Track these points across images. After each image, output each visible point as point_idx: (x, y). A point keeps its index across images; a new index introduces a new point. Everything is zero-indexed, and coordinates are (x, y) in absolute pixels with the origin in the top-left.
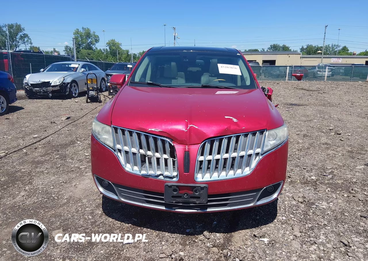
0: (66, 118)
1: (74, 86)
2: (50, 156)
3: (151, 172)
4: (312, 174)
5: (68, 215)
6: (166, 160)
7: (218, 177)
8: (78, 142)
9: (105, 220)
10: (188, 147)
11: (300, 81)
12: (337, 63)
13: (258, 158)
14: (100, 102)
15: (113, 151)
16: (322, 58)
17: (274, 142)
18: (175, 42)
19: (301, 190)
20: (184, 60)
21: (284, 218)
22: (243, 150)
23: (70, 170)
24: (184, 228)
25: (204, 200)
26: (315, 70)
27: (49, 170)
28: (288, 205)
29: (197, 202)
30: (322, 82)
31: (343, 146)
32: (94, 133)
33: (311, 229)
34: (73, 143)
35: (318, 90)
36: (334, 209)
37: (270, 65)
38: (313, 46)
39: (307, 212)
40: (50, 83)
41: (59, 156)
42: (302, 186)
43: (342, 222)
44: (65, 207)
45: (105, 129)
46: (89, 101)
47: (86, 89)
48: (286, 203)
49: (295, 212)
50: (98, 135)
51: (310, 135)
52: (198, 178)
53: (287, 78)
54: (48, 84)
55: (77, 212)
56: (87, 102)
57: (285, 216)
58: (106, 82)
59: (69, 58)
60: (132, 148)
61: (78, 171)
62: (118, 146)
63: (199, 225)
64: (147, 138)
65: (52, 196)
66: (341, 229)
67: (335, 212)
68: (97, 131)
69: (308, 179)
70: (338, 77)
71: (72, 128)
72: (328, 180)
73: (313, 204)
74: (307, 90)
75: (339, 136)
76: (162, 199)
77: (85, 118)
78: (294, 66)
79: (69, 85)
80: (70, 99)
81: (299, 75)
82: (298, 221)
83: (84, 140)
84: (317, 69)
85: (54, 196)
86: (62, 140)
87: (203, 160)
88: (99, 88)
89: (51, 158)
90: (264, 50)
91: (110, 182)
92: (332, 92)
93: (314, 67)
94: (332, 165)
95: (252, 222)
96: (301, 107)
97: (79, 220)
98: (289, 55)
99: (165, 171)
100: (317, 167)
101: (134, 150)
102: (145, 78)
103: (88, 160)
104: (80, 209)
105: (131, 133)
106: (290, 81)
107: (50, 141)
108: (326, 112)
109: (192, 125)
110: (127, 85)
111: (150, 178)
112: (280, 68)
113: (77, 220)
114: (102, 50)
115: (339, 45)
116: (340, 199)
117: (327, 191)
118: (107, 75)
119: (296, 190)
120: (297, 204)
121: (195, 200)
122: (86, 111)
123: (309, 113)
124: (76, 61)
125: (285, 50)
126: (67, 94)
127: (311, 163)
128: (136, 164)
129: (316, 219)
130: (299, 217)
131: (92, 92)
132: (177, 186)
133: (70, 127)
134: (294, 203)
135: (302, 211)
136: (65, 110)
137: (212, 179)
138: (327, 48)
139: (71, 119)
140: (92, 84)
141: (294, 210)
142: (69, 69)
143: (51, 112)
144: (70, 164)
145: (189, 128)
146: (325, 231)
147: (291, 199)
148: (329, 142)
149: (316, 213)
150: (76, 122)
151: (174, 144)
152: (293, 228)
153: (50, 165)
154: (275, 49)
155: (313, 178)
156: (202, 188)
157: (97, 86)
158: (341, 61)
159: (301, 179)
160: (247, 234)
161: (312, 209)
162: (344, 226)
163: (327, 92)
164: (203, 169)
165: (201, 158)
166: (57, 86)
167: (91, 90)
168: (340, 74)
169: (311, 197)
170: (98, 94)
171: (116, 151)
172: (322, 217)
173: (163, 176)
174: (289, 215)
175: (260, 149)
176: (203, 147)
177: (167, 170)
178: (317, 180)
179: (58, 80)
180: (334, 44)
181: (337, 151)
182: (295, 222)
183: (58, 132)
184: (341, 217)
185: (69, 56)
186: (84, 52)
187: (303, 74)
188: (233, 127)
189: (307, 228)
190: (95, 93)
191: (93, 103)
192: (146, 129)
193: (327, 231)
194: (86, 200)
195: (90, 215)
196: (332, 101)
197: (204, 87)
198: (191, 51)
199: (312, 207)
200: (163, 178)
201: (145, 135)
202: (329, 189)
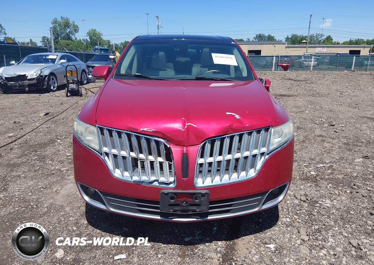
0: (45, 114)
1: (53, 79)
2: (27, 158)
3: (144, 178)
4: (311, 169)
5: (49, 226)
6: (161, 164)
7: (221, 182)
8: (58, 141)
9: (91, 232)
10: (186, 148)
11: (286, 72)
12: (322, 52)
13: (263, 158)
14: (81, 95)
15: (99, 155)
16: (307, 47)
17: (279, 139)
18: (158, 31)
19: (302, 187)
20: (175, 49)
21: (288, 220)
22: (247, 150)
23: (50, 173)
24: (181, 236)
25: (205, 208)
26: (301, 60)
27: (27, 174)
28: (291, 204)
29: (198, 210)
30: (308, 72)
31: (338, 138)
32: (76, 133)
33: (318, 231)
34: (52, 142)
35: (305, 80)
36: (338, 207)
37: (256, 55)
38: (298, 35)
39: (311, 212)
40: (26, 76)
41: (37, 157)
42: (302, 183)
43: (349, 222)
44: (46, 217)
45: (89, 129)
46: (69, 94)
47: (65, 82)
48: (288, 202)
49: (298, 212)
50: (80, 136)
51: (303, 127)
52: (198, 184)
53: (273, 69)
54: (24, 77)
55: (59, 223)
56: (67, 96)
57: (289, 218)
58: (87, 74)
59: (46, 49)
60: (122, 151)
61: (60, 174)
62: (105, 149)
63: (198, 233)
64: (138, 139)
65: (30, 205)
66: (349, 229)
67: (340, 210)
68: (79, 132)
69: (308, 175)
70: (324, 67)
71: (51, 125)
72: (328, 175)
73: (316, 202)
74: (295, 81)
75: (333, 127)
76: (158, 208)
77: (65, 113)
78: (281, 56)
79: (47, 78)
80: (48, 93)
81: (285, 65)
82: (304, 223)
83: (65, 138)
84: (303, 59)
85: (33, 204)
86: (41, 138)
87: (203, 162)
88: (80, 80)
89: (28, 160)
90: (249, 40)
91: (97, 190)
92: (319, 82)
93: (300, 57)
94: (330, 159)
95: (255, 226)
96: (291, 98)
97: (62, 233)
98: (275, 45)
99: (160, 177)
100: (315, 162)
101: (124, 153)
102: (131, 69)
103: (70, 161)
104: (63, 219)
105: (119, 134)
106: (277, 72)
107: (27, 140)
108: (316, 103)
109: (190, 124)
110: (112, 78)
111: (143, 184)
112: (267, 58)
113: (59, 233)
114: (82, 40)
115: (323, 34)
116: (344, 196)
117: (329, 187)
118: (88, 67)
119: (296, 188)
120: (299, 203)
121: (195, 208)
122: (66, 106)
123: (300, 104)
124: (54, 52)
125: (270, 39)
126: (44, 87)
127: (309, 157)
128: (127, 169)
129: (322, 220)
130: (303, 218)
131: (72, 85)
132: (175, 194)
133: (49, 124)
134: (296, 202)
135: (306, 211)
136: (43, 105)
137: (214, 184)
138: (311, 37)
139: (50, 114)
140: (72, 76)
141: (297, 210)
142: (46, 61)
143: (28, 108)
144: (50, 166)
145: (186, 127)
146: (333, 232)
147: (293, 198)
148: (323, 134)
149: (321, 213)
150: (56, 118)
151: (171, 146)
152: (299, 231)
153: (27, 168)
154: (261, 39)
155: (313, 173)
156: (203, 195)
157: (77, 78)
158: (325, 50)
159: (301, 175)
160: (252, 241)
161: (316, 209)
162: (351, 225)
163: (314, 82)
164: (203, 172)
165: (201, 161)
166: (34, 79)
167: (71, 83)
168: (325, 64)
169: (313, 195)
170: (78, 87)
171: (103, 155)
172: (328, 216)
173: (158, 182)
174: (293, 216)
175: (265, 148)
176: (203, 148)
177: (162, 175)
178: (317, 175)
179: (35, 73)
180: (318, 33)
181: (333, 144)
182: (301, 224)
183: (36, 130)
184: (347, 216)
185: (47, 47)
186: (63, 42)
187: (289, 64)
188: (235, 125)
189: (313, 230)
190: (75, 86)
191: (73, 97)
192: (138, 129)
193: (335, 232)
194: (69, 208)
195: (74, 226)
196: (320, 91)
197: (198, 79)
198: (183, 39)
199: (316, 206)
200: (158, 185)
201: (136, 136)
202: (330, 185)
